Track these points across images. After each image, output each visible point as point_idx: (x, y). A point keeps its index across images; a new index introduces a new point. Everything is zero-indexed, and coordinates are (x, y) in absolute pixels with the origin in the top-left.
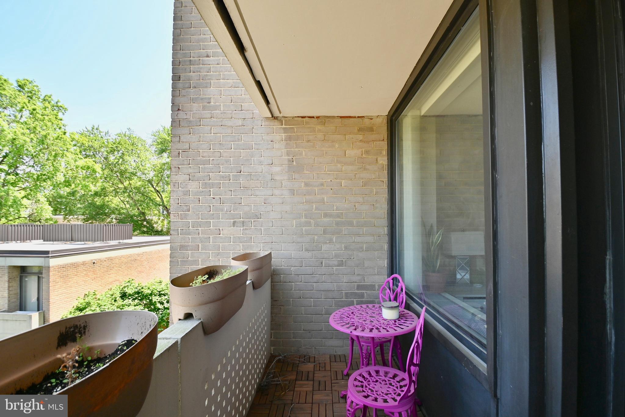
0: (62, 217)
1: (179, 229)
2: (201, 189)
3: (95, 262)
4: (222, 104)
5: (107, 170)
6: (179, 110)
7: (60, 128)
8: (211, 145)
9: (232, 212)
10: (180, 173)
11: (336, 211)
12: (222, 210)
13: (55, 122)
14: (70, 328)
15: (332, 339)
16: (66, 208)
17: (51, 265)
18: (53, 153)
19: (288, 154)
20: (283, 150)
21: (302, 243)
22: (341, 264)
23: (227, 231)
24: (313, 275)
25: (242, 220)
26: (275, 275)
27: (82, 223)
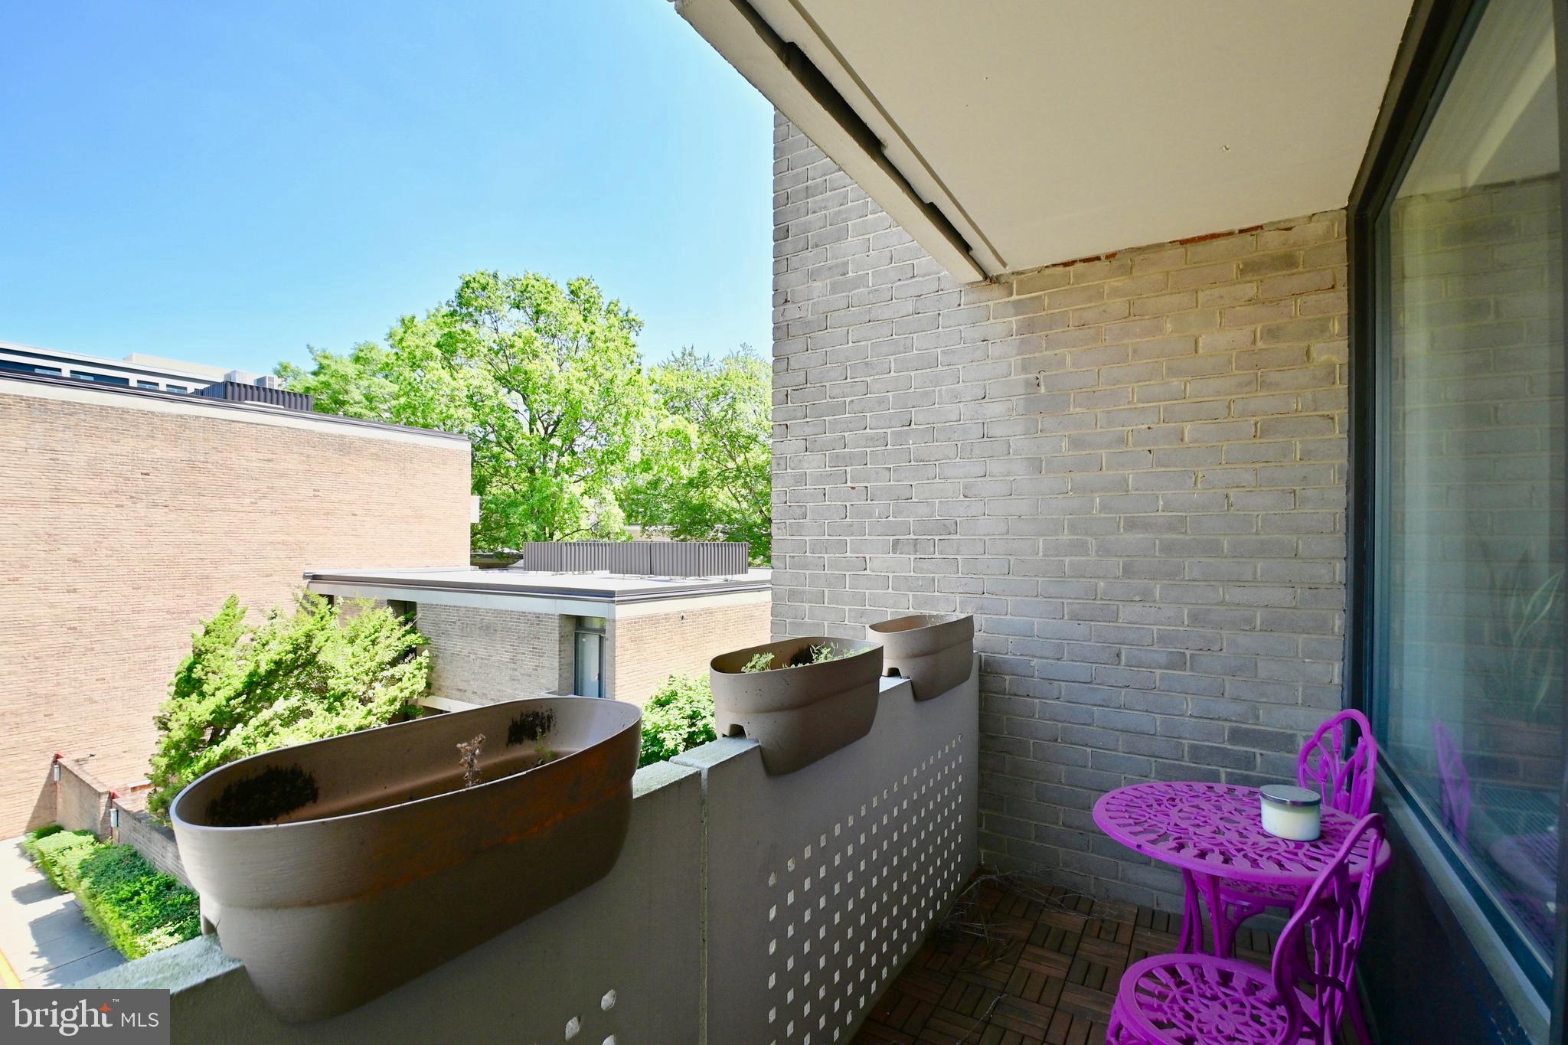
0: (639, 528)
1: (788, 555)
2: (828, 469)
3: (684, 615)
4: (870, 272)
5: (708, 435)
6: (786, 301)
7: (632, 362)
8: (848, 368)
9: (890, 518)
10: (789, 438)
11: (1163, 514)
12: (871, 516)
13: (624, 351)
14: (528, 716)
15: (1148, 868)
16: (645, 512)
17: (617, 617)
18: (624, 411)
19: (1025, 369)
20: (1012, 360)
21: (1062, 598)
22: (1178, 662)
23: (881, 562)
24: (1091, 686)
25: (912, 536)
26: (990, 673)
27: (669, 540)
